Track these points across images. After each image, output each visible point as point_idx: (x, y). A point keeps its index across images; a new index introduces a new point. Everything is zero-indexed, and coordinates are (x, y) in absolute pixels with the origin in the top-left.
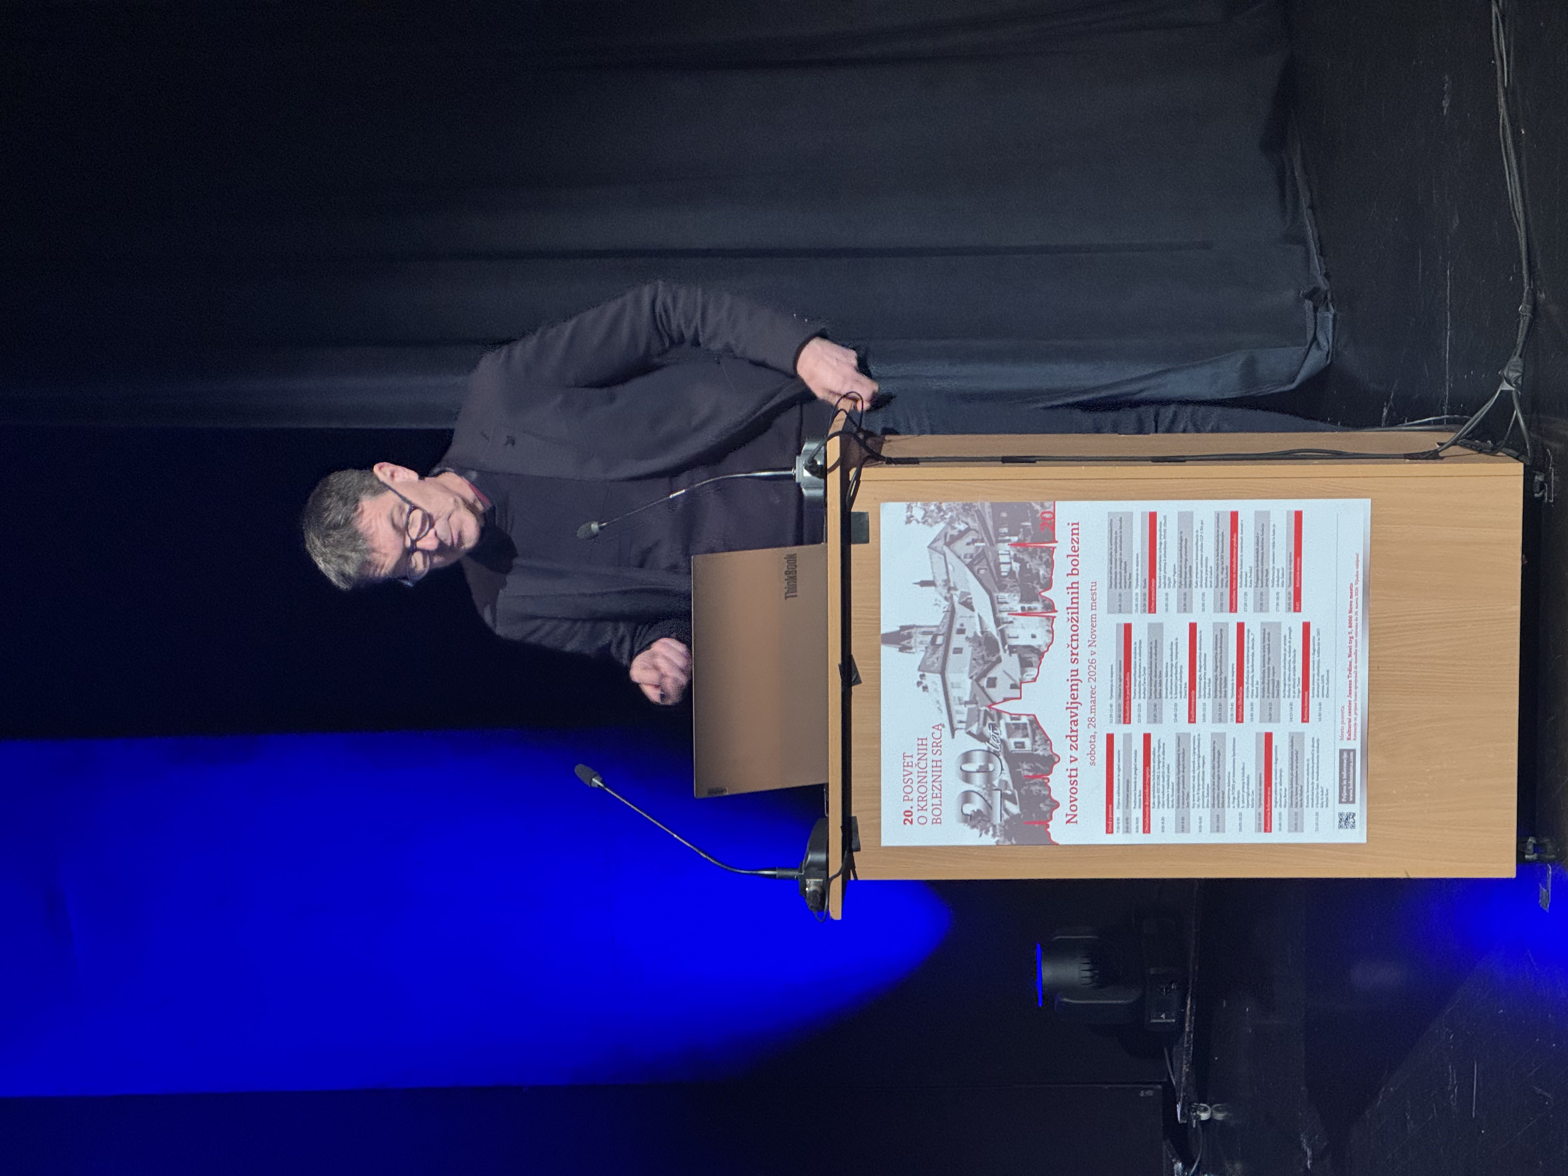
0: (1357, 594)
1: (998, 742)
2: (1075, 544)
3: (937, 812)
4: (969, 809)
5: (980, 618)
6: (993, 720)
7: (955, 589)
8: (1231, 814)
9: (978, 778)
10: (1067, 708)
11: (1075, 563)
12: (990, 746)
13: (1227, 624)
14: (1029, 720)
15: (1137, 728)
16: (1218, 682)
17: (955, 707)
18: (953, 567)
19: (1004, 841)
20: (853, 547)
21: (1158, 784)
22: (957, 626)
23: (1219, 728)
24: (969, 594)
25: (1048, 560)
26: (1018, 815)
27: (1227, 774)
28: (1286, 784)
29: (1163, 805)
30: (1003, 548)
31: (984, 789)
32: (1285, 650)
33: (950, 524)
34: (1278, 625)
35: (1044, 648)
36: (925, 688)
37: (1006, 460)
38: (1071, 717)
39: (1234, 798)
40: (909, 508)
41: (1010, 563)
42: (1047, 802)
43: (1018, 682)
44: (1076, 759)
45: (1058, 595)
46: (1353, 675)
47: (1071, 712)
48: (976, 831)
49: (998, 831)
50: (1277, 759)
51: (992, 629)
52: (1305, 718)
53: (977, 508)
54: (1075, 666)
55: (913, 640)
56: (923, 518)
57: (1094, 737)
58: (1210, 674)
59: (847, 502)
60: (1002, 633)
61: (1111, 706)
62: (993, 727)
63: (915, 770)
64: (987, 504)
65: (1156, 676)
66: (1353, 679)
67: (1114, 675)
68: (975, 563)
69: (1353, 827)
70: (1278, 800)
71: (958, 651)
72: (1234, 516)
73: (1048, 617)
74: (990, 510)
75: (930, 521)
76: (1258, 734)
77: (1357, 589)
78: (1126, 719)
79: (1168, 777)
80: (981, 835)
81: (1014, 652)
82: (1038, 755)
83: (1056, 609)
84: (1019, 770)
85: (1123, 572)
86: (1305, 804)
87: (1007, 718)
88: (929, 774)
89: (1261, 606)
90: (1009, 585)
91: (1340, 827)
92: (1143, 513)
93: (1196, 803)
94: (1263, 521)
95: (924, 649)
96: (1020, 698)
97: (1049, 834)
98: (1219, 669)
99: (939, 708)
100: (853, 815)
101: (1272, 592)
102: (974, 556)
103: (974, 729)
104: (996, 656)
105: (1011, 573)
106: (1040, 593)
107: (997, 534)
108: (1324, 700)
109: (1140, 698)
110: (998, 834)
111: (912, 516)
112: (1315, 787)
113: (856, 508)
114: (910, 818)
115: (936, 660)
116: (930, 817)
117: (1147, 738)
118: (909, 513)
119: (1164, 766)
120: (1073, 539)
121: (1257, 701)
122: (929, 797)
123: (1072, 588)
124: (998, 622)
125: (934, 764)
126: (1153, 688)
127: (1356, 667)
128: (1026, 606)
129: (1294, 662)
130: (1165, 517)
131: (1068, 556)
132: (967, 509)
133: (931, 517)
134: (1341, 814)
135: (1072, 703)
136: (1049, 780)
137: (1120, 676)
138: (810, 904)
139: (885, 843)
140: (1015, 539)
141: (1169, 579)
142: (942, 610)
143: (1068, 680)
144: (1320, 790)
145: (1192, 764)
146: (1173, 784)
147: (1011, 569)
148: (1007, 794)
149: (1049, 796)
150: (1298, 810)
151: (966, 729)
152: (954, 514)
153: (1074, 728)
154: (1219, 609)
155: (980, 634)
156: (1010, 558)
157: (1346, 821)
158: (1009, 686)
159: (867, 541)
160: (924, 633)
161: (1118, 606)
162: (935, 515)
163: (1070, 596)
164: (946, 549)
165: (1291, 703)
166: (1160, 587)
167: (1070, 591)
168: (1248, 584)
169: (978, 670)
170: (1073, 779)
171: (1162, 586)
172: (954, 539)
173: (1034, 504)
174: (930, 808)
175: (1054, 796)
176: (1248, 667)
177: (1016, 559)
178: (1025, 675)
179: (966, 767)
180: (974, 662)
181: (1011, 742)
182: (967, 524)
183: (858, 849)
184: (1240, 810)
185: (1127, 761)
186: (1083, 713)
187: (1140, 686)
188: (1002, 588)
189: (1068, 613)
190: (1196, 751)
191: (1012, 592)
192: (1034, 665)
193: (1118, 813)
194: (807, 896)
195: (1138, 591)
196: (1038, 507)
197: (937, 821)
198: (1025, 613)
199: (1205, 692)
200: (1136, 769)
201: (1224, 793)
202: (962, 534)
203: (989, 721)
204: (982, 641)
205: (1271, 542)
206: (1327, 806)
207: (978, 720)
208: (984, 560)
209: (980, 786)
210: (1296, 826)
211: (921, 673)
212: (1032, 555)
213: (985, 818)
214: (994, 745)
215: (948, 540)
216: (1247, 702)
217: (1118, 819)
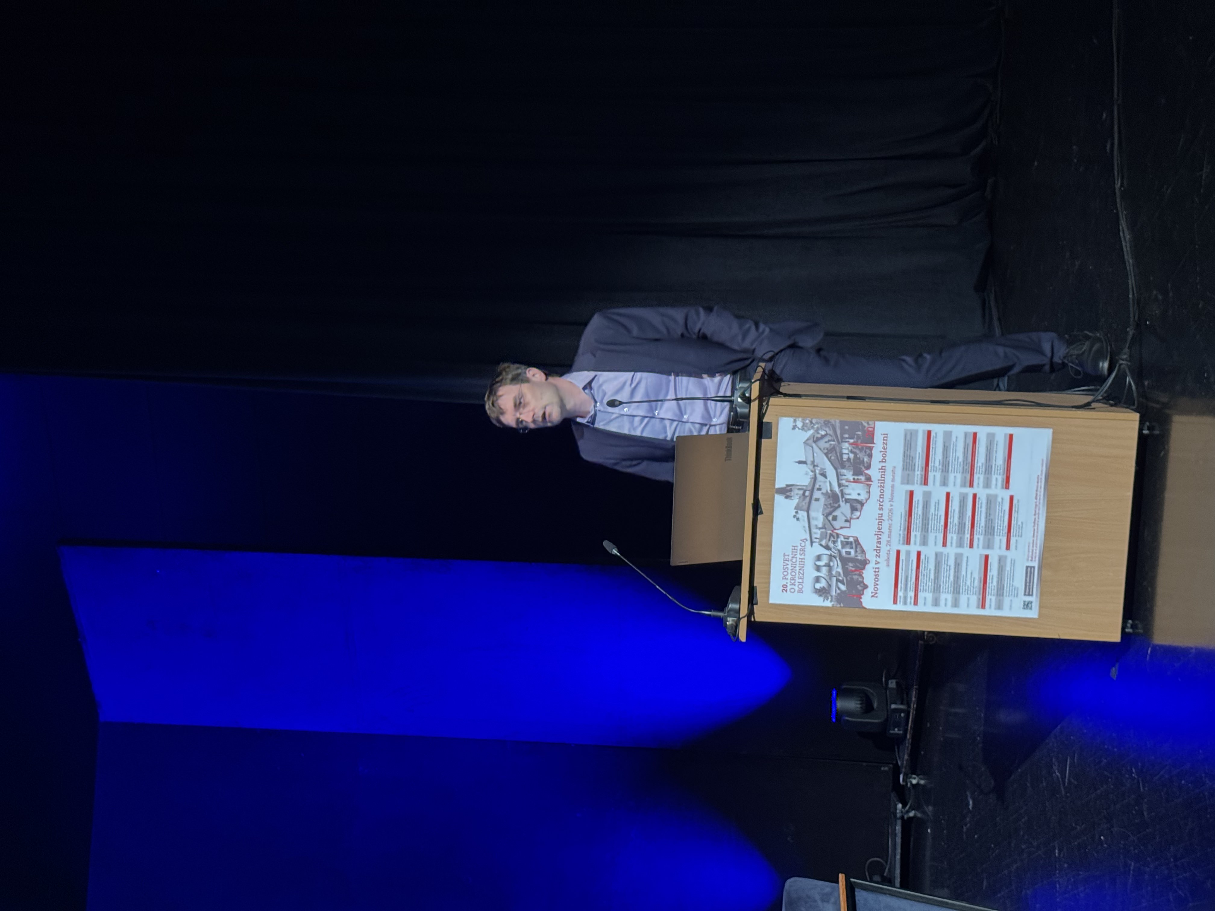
0: (1041, 482)
1: (836, 550)
2: (885, 445)
3: (800, 586)
4: (818, 586)
5: (830, 482)
6: (834, 538)
7: (817, 466)
8: (963, 598)
9: (824, 570)
10: (875, 534)
11: (884, 456)
12: (831, 552)
13: (967, 494)
14: (854, 540)
15: (914, 548)
16: (960, 526)
17: (814, 530)
18: (817, 454)
19: (837, 604)
20: (763, 440)
21: (924, 579)
22: (817, 486)
23: (960, 550)
24: (825, 469)
25: (869, 453)
26: (845, 591)
27: (962, 576)
28: (995, 583)
29: (926, 591)
30: (845, 445)
31: (827, 575)
32: (999, 509)
33: (817, 431)
34: (996, 496)
35: (864, 501)
36: (798, 519)
37: (849, 398)
38: (877, 539)
39: (965, 589)
40: (795, 421)
41: (848, 454)
42: (862, 585)
43: (849, 518)
44: (879, 563)
45: (874, 472)
46: (1036, 525)
47: (878, 537)
48: (822, 599)
49: (833, 599)
50: (990, 569)
51: (837, 489)
52: (1008, 548)
53: (831, 423)
54: (881, 512)
55: (792, 494)
56: (803, 426)
57: (889, 551)
58: (956, 520)
59: (761, 416)
60: (842, 491)
61: (900, 535)
62: (834, 542)
63: (790, 563)
64: (838, 421)
65: (926, 520)
66: (1036, 528)
67: (903, 518)
68: (829, 452)
69: (1031, 609)
70: (990, 592)
71: (817, 500)
72: (975, 434)
73: (868, 485)
74: (839, 425)
75: (806, 428)
76: (981, 555)
77: (1041, 479)
78: (908, 542)
79: (929, 576)
80: (824, 601)
81: (848, 502)
82: (858, 559)
83: (872, 480)
84: (846, 566)
85: (911, 462)
86: (1005, 594)
87: (842, 538)
88: (798, 566)
89: (987, 485)
90: (847, 466)
91: (1024, 608)
92: (924, 431)
93: (944, 590)
94: (991, 438)
95: (798, 497)
96: (849, 527)
97: (861, 602)
98: (961, 518)
99: (805, 531)
100: (755, 585)
101: (994, 478)
102: (829, 449)
103: (823, 543)
104: (838, 504)
105: (849, 459)
106: (864, 471)
107: (842, 438)
108: (1019, 539)
109: (916, 531)
110: (834, 599)
111: (796, 426)
112: (1011, 585)
113: (765, 420)
114: (785, 589)
115: (805, 504)
116: (796, 588)
117: (919, 554)
118: (794, 424)
119: (927, 569)
120: (884, 443)
121: (981, 538)
122: (797, 579)
123: (882, 469)
124: (840, 485)
125: (800, 560)
126: (924, 527)
127: (1038, 522)
128: (856, 477)
129: (1004, 517)
130: (936, 434)
131: (881, 452)
132: (827, 423)
133: (806, 426)
134: (1024, 602)
135: (878, 532)
136: (863, 573)
137: (906, 519)
138: (729, 631)
139: (771, 601)
140: (852, 441)
141: (936, 468)
142: (809, 477)
143: (876, 519)
144: (1013, 587)
145: (943, 570)
146: (932, 579)
147: (849, 457)
148: (839, 579)
149: (863, 582)
150: (1001, 598)
151: (819, 542)
152: (819, 426)
153: (879, 545)
154: (963, 485)
155: (829, 491)
156: (849, 451)
157: (1027, 605)
158: (844, 521)
159: (771, 438)
160: (799, 489)
161: (907, 480)
162: (808, 425)
163: (881, 473)
164: (814, 445)
165: (1000, 539)
166: (931, 471)
167: (881, 471)
168: (981, 472)
169: (828, 511)
170: (877, 573)
171: (932, 471)
172: (818, 439)
173: (863, 423)
174: (797, 584)
175: (866, 581)
176: (977, 518)
177: (852, 452)
178: (853, 515)
179: (818, 563)
180: (825, 507)
181: (843, 551)
182: (826, 431)
183: (757, 604)
184: (969, 596)
185: (907, 566)
186: (884, 538)
187: (916, 525)
188: (843, 467)
189: (879, 483)
190: (946, 563)
191: (848, 469)
192: (858, 510)
193: (900, 594)
194: (728, 626)
195: (919, 473)
196: (865, 424)
197: (801, 591)
198: (855, 481)
199: (953, 530)
200: (912, 570)
201: (960, 586)
202: (823, 437)
203: (832, 539)
204: (831, 495)
205: (995, 449)
206: (1017, 596)
207: (826, 538)
208: (834, 452)
209: (825, 574)
210: (999, 607)
211: (796, 510)
212: (861, 450)
213: (827, 592)
214: (834, 552)
215: (815, 439)
216: (976, 537)
217: (900, 597)
